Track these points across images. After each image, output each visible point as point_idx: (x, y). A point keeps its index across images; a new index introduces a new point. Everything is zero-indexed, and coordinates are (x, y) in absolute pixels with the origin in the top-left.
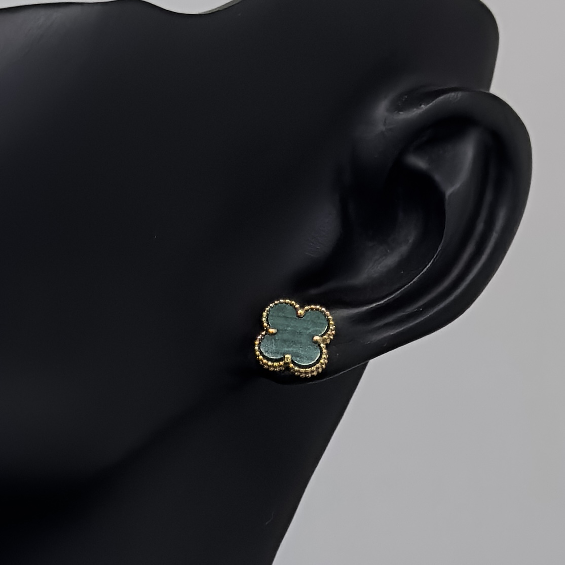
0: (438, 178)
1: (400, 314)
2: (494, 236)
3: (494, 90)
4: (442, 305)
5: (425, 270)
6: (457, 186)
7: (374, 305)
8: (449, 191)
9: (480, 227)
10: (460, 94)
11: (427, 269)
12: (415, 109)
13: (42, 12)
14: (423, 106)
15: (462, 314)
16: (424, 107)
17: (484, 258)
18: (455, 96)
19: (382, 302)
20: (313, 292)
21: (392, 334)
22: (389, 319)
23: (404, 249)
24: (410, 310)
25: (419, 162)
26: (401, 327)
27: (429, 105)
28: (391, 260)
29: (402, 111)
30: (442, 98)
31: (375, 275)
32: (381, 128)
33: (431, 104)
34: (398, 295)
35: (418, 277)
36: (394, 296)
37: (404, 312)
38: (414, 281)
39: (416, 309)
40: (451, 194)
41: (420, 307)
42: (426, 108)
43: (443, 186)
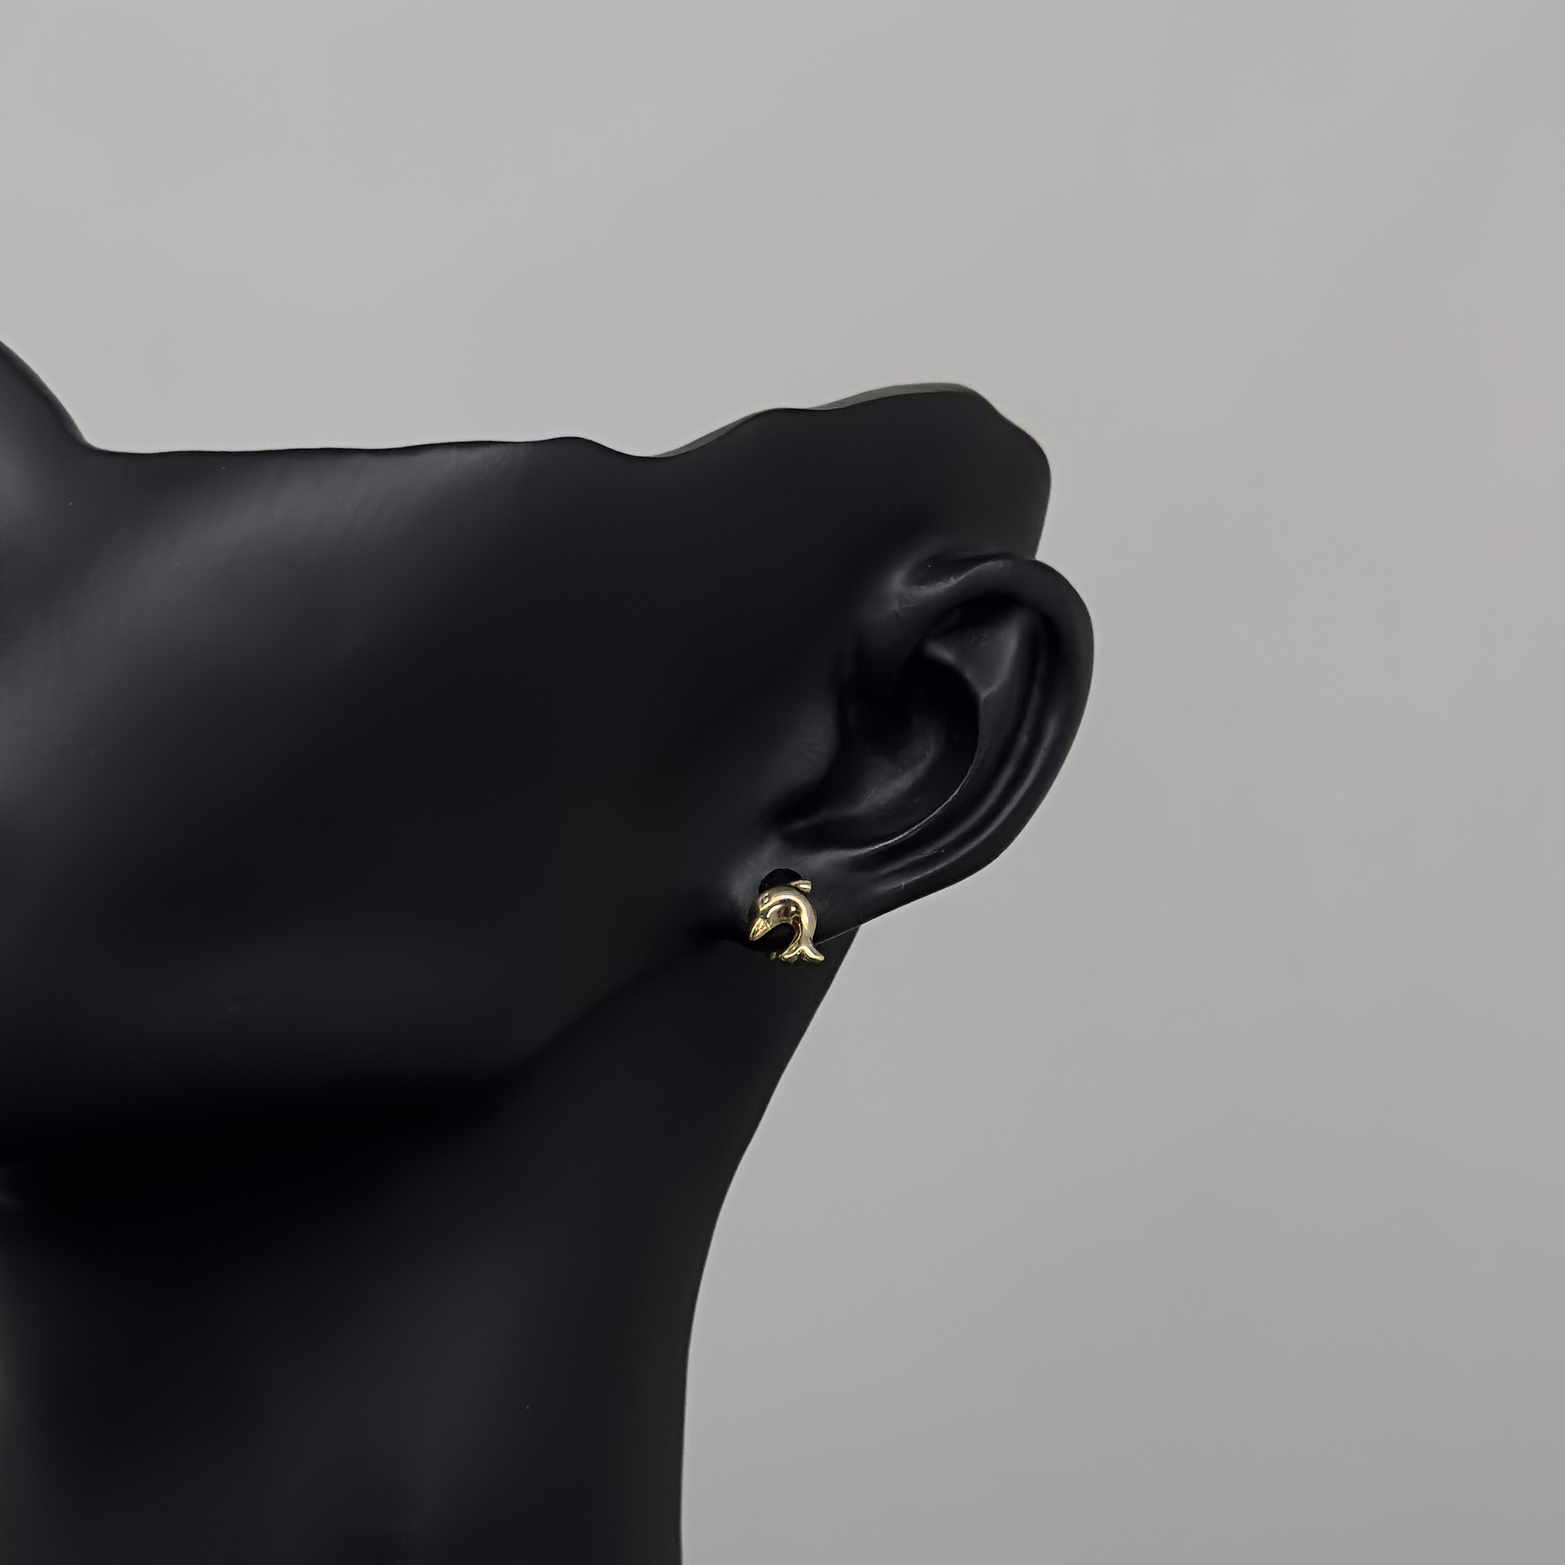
0: (969, 675)
1: (915, 858)
4: (970, 847)
6: (994, 688)
7: (881, 845)
8: (984, 694)
9: (1024, 740)
10: (1000, 564)
11: (953, 798)
12: (941, 583)
13: (454, 453)
14: (952, 578)
15: (997, 857)
16: (953, 581)
18: (996, 566)
19: (893, 840)
20: (801, 824)
21: (904, 884)
22: (901, 864)
23: (920, 769)
24: (929, 851)
25: (945, 653)
26: (916, 876)
27: (958, 579)
28: (903, 782)
29: (922, 585)
30: (977, 568)
31: (883, 803)
32: (895, 607)
33: (962, 576)
34: (913, 831)
35: (940, 808)
36: (907, 833)
37: (920, 855)
38: (934, 814)
39: (935, 850)
40: (987, 697)
41: (942, 848)
42: (956, 581)
43: (976, 686)
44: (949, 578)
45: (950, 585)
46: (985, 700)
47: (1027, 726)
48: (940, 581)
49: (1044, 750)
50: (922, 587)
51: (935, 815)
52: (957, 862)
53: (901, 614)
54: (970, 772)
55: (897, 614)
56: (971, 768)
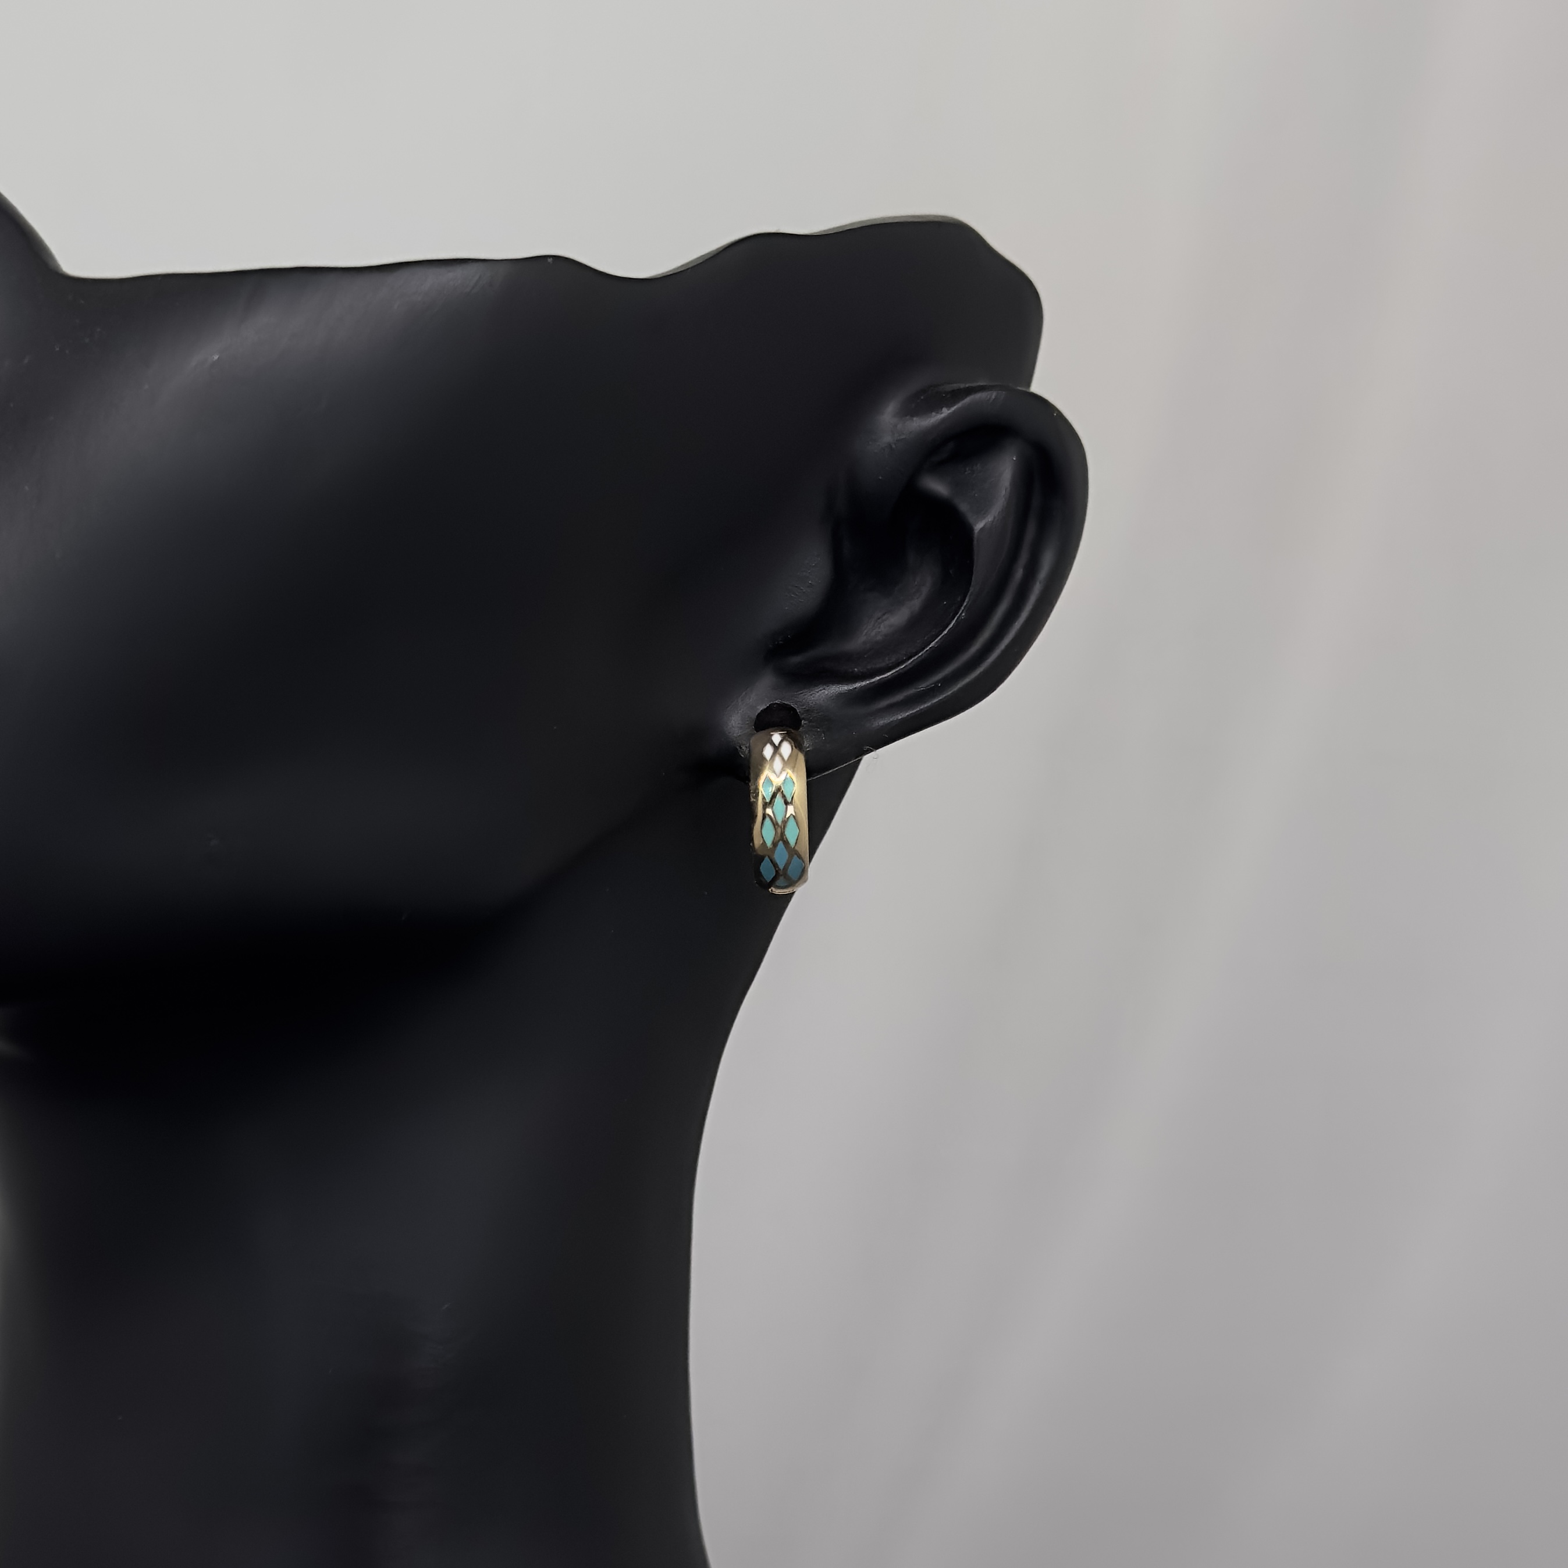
0: (963, 507)
1: (911, 691)
2: (1037, 589)
3: (1037, 387)
4: (967, 680)
5: (945, 632)
6: (989, 518)
7: (877, 679)
8: (978, 526)
9: (1019, 573)
10: (993, 395)
11: (950, 629)
12: (934, 414)
13: (431, 271)
15: (995, 690)
16: (946, 412)
17: (1024, 615)
18: (988, 397)
19: (889, 674)
20: (796, 660)
21: (900, 717)
22: (899, 697)
23: (916, 603)
24: (923, 686)
25: (937, 486)
26: (913, 709)
27: (953, 409)
28: (898, 618)
29: (912, 416)
30: (968, 400)
31: (879, 638)
32: (887, 439)
33: (955, 407)
34: (910, 664)
35: (936, 641)
36: (903, 666)
37: (916, 689)
38: (931, 645)
40: (982, 529)
41: (938, 682)
42: (949, 412)
43: (971, 518)
44: (942, 409)
45: (943, 416)
46: (979, 532)
47: (1023, 558)
48: (932, 412)
49: (1040, 583)
50: (915, 419)
51: (931, 648)
52: (954, 695)
53: (894, 446)
54: (965, 604)
55: (890, 445)
56: (966, 600)
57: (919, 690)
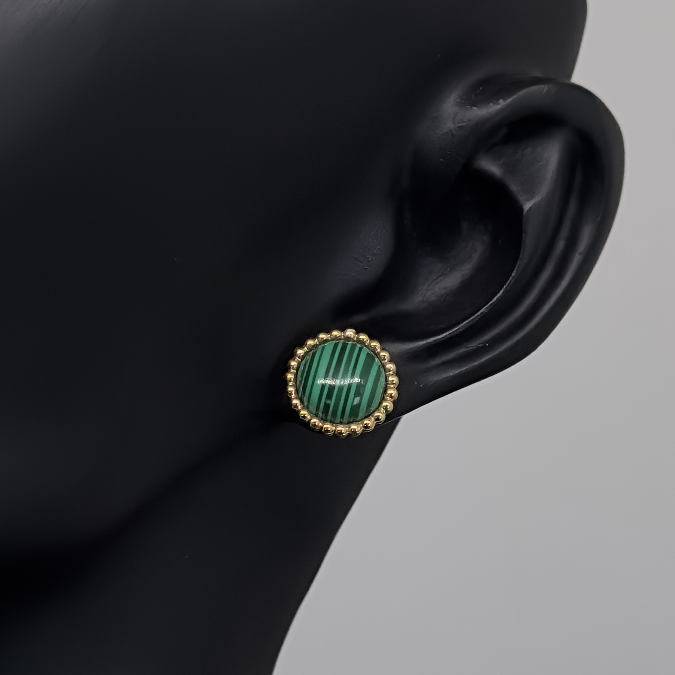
0: (514, 187)
4: (512, 341)
6: (537, 199)
7: (433, 339)
18: (541, 90)
19: (442, 336)
27: (508, 101)
28: (451, 281)
30: (524, 91)
35: (486, 307)
36: (456, 328)
37: (467, 347)
38: (481, 311)
39: (481, 344)
40: (530, 208)
41: (486, 342)
42: (505, 103)
43: (521, 198)
44: (499, 99)
45: (498, 107)
46: (528, 210)
47: (565, 232)
48: (489, 103)
49: (580, 254)
50: (474, 108)
51: (481, 313)
52: (500, 354)
53: (454, 132)
54: (513, 274)
55: (451, 131)
56: (515, 271)
57: (469, 349)
